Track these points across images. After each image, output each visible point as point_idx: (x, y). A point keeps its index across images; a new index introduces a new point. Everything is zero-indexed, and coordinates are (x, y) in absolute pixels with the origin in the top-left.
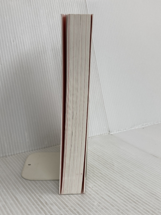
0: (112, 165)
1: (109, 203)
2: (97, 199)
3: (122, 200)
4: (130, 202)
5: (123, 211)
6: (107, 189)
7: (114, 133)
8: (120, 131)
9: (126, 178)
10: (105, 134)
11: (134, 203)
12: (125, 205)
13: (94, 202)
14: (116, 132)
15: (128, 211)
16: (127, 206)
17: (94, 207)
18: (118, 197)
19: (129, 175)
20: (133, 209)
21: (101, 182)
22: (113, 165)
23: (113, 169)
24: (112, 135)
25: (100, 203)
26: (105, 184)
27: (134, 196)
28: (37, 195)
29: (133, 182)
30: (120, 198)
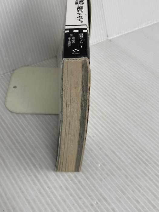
0: (113, 97)
1: (114, 164)
2: (100, 157)
3: (129, 158)
4: (140, 163)
5: (132, 179)
7: (113, 37)
10: (103, 41)
11: (143, 164)
12: (133, 167)
15: (138, 177)
16: (136, 170)
17: (98, 173)
20: (143, 175)
21: (103, 127)
22: (115, 97)
24: (110, 40)
25: (104, 164)
28: (28, 153)
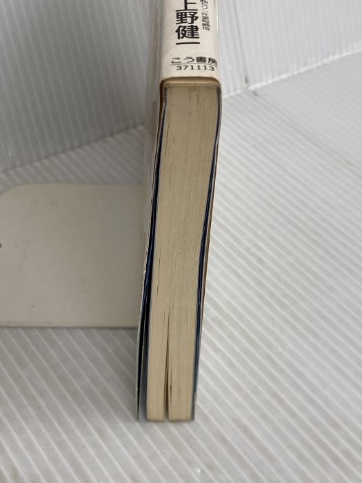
6: (238, 389)
8: (287, 71)
9: (308, 328)
13: (191, 463)
14: (273, 77)
18: (277, 431)
19: (318, 313)
23: (260, 284)
26: (231, 364)
27: (336, 426)
29: (333, 351)
30: (285, 439)
